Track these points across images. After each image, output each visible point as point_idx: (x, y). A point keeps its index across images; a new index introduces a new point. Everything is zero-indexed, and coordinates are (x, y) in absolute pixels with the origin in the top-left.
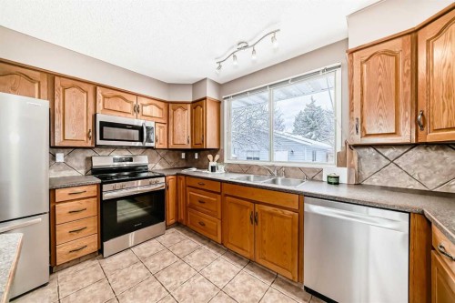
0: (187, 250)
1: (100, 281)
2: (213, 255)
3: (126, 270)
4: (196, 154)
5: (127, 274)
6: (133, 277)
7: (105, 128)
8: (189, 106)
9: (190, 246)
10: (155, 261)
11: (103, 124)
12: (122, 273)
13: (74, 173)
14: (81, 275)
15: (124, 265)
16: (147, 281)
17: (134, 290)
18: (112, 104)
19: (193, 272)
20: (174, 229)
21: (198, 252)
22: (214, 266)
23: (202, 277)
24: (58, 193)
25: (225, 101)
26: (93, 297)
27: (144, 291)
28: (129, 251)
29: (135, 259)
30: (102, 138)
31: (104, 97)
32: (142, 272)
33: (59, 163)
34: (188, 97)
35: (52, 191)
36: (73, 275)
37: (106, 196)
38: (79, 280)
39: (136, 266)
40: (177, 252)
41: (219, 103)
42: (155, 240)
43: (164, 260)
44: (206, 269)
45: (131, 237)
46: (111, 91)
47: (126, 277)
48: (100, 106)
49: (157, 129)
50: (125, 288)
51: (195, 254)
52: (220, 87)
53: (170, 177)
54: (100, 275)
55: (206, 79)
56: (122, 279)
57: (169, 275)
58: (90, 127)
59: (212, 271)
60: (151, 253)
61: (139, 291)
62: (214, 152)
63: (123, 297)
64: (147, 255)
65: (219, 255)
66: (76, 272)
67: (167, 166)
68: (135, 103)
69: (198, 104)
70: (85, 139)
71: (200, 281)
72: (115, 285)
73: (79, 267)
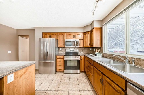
0: (82, 81)
2: (89, 88)
3: (65, 78)
4: (95, 49)
6: (65, 81)
8: (90, 32)
9: (83, 81)
10: (72, 80)
11: (67, 42)
13: (63, 53)
15: (66, 77)
16: (67, 84)
19: (78, 90)
20: (83, 73)
21: (85, 84)
22: (86, 92)
23: (79, 93)
25: (104, 26)
26: (58, 81)
28: (69, 74)
29: (69, 77)
30: (66, 45)
31: (67, 35)
32: (68, 81)
33: (61, 51)
35: (56, 56)
37: (65, 59)
38: (58, 76)
39: (68, 79)
40: (79, 81)
41: (101, 28)
42: (76, 74)
43: (74, 81)
44: (82, 91)
45: (71, 71)
48: (66, 37)
49: (80, 41)
51: (83, 84)
52: (102, 21)
53: (82, 56)
54: (61, 77)
55: (94, 21)
57: (72, 86)
58: (64, 43)
59: (84, 94)
60: (73, 77)
61: (64, 85)
63: (61, 84)
65: (91, 90)
67: (85, 53)
68: (74, 35)
69: (92, 31)
71: (78, 94)
72: (62, 81)
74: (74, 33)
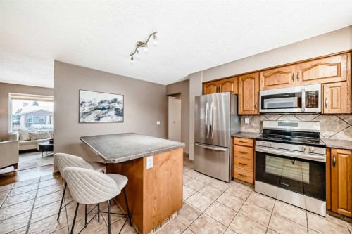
1: (241, 199)
3: (257, 207)
5: (254, 210)
6: (255, 215)
7: (265, 100)
10: (282, 223)
11: (264, 98)
12: (254, 206)
13: (254, 131)
14: (239, 190)
15: (260, 204)
16: (258, 225)
17: (247, 220)
18: (271, 81)
24: (235, 139)
26: (232, 202)
27: (252, 228)
28: (274, 201)
29: (270, 208)
30: (263, 108)
31: (265, 77)
32: (264, 218)
33: (246, 124)
36: (238, 187)
37: (258, 149)
38: (236, 191)
39: (265, 212)
42: (304, 212)
46: (270, 71)
47: (253, 210)
48: (262, 85)
49: (326, 90)
50: (245, 214)
53: (339, 151)
54: (244, 197)
56: (249, 209)
58: (256, 101)
60: (288, 216)
61: (249, 223)
63: (239, 216)
64: (282, 214)
66: (240, 187)
68: (294, 72)
70: (253, 109)
72: (244, 208)
73: (243, 186)
74: (296, 64)
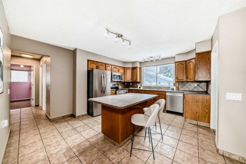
8: (131, 69)
31: (113, 68)
34: (130, 66)
41: (140, 68)
52: (140, 63)
55: (137, 61)
62: (139, 83)
69: (134, 69)
